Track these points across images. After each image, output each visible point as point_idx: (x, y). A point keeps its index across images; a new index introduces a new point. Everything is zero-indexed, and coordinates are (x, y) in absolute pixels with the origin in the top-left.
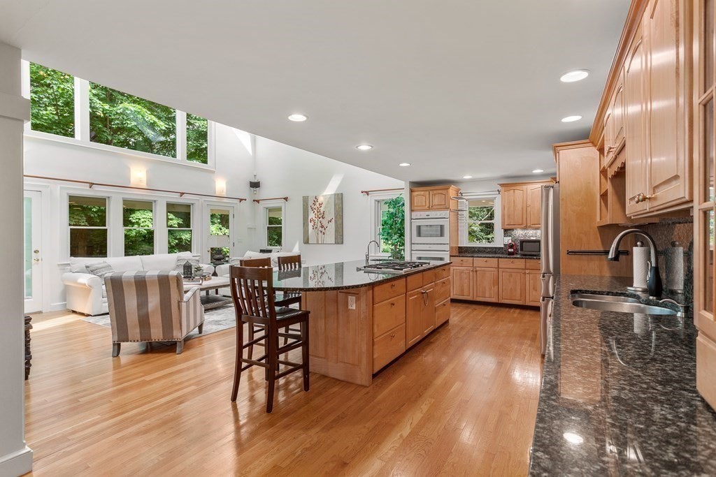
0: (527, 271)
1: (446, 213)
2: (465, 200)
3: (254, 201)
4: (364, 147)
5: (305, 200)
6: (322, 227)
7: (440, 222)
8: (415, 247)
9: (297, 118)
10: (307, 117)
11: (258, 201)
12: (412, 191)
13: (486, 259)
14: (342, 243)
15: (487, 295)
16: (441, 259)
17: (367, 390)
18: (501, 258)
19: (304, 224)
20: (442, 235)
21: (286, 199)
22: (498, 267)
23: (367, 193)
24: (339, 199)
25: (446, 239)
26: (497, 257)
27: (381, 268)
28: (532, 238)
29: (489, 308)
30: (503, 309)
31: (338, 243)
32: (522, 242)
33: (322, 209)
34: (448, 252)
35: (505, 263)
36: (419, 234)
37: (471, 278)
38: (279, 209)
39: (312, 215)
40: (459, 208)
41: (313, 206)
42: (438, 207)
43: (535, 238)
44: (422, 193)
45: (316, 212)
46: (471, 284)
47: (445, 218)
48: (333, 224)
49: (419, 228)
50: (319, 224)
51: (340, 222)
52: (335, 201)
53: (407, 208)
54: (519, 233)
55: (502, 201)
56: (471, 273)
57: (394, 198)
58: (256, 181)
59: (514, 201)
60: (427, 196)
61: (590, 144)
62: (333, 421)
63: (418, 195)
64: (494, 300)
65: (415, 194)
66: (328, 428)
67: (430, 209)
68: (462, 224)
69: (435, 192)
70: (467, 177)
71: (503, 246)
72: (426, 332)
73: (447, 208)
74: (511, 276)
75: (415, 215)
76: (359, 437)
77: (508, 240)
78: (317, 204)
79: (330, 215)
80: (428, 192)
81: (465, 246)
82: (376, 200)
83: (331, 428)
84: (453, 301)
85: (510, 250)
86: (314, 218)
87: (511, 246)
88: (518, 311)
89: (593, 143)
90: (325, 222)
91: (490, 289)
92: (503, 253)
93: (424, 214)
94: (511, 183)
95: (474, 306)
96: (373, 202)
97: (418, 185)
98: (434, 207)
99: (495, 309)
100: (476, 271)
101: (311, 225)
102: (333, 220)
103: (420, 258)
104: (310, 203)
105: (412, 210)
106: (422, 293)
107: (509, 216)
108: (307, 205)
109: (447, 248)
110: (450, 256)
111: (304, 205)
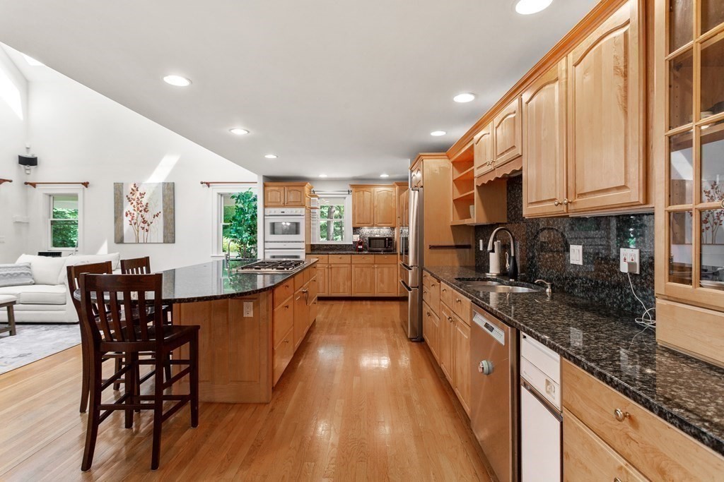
0: (376, 266)
1: (302, 211)
2: (317, 199)
3: (26, 183)
4: (239, 131)
5: (118, 188)
6: (144, 222)
7: (295, 219)
8: (268, 245)
9: (177, 80)
10: (191, 82)
11: (34, 185)
12: (265, 186)
13: (340, 256)
14: (174, 242)
15: (341, 291)
16: (297, 257)
17: (270, 406)
18: (354, 254)
19: (116, 218)
20: (297, 232)
21: (86, 184)
22: (351, 263)
23: (208, 184)
24: (169, 191)
25: (302, 236)
26: (350, 254)
27: (260, 269)
28: (377, 236)
29: (344, 302)
30: (356, 302)
31: (168, 243)
32: (370, 239)
33: (144, 201)
34: (304, 250)
35: (357, 259)
36: (273, 232)
37: (326, 274)
38: (74, 197)
39: (128, 207)
40: (312, 206)
41: (130, 196)
42: (293, 204)
43: (378, 236)
44: (277, 188)
45: (135, 203)
46: (326, 280)
47: (300, 215)
48: (161, 219)
49: (273, 225)
50: (140, 219)
51: (170, 217)
52: (164, 191)
53: (260, 203)
54: (367, 231)
55: (353, 201)
56: (326, 270)
57: (244, 192)
58: (29, 155)
59: (363, 201)
60: (282, 192)
61: (446, 157)
62: (250, 453)
63: (272, 191)
64: (347, 294)
65: (268, 189)
66: (247, 463)
67: (284, 206)
68: (314, 222)
69: (291, 188)
70: (323, 176)
71: (352, 243)
72: (305, 332)
73: (303, 206)
74: (362, 270)
75: (269, 211)
76: (291, 461)
77: (356, 238)
78: (137, 194)
79: (158, 207)
80: (283, 188)
81: (317, 243)
82: (219, 194)
83: (252, 461)
84: (320, 299)
85: (359, 247)
86: (132, 212)
87: (360, 243)
88: (368, 302)
89: (448, 156)
90: (148, 217)
91: (344, 284)
92: (352, 250)
93: (278, 211)
94: (359, 185)
95: (331, 302)
96: (216, 195)
97: (270, 180)
98: (290, 204)
99: (349, 302)
100: (331, 268)
101: (126, 220)
102: (161, 215)
103: (274, 257)
104: (127, 191)
105: (265, 206)
106: (304, 292)
107: (359, 215)
108: (121, 194)
109: (303, 246)
110: (306, 254)
111: (115, 194)
